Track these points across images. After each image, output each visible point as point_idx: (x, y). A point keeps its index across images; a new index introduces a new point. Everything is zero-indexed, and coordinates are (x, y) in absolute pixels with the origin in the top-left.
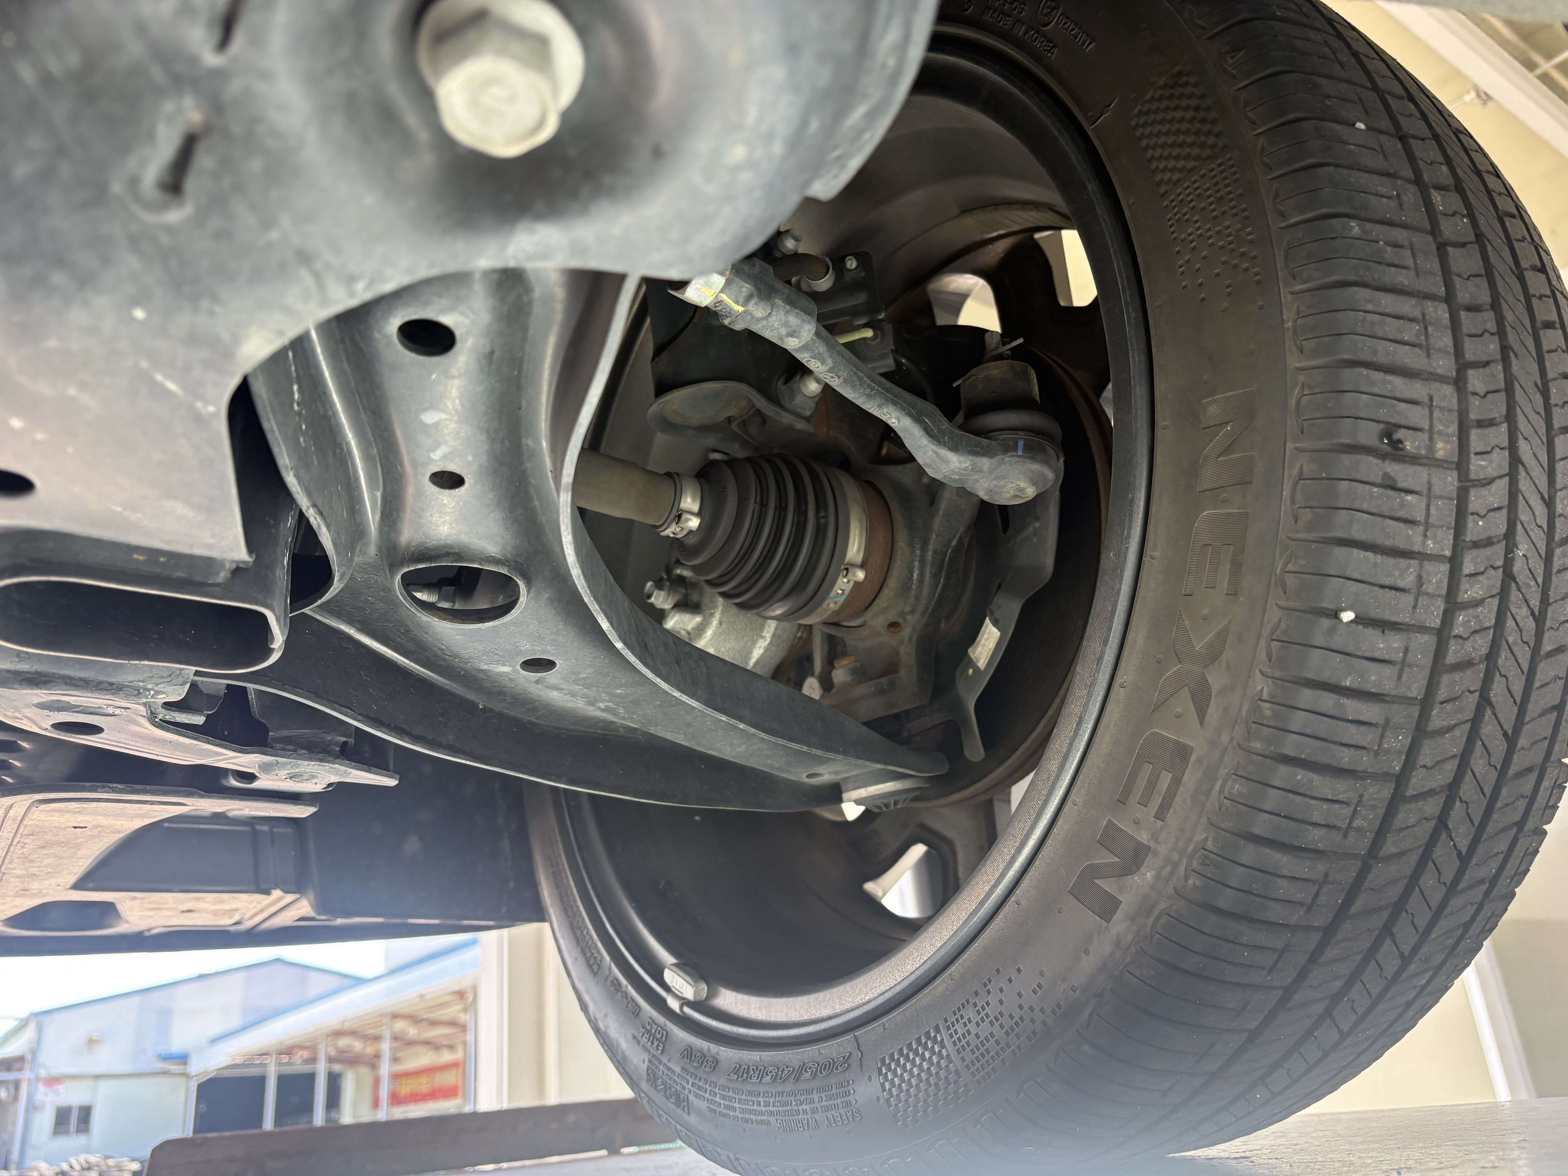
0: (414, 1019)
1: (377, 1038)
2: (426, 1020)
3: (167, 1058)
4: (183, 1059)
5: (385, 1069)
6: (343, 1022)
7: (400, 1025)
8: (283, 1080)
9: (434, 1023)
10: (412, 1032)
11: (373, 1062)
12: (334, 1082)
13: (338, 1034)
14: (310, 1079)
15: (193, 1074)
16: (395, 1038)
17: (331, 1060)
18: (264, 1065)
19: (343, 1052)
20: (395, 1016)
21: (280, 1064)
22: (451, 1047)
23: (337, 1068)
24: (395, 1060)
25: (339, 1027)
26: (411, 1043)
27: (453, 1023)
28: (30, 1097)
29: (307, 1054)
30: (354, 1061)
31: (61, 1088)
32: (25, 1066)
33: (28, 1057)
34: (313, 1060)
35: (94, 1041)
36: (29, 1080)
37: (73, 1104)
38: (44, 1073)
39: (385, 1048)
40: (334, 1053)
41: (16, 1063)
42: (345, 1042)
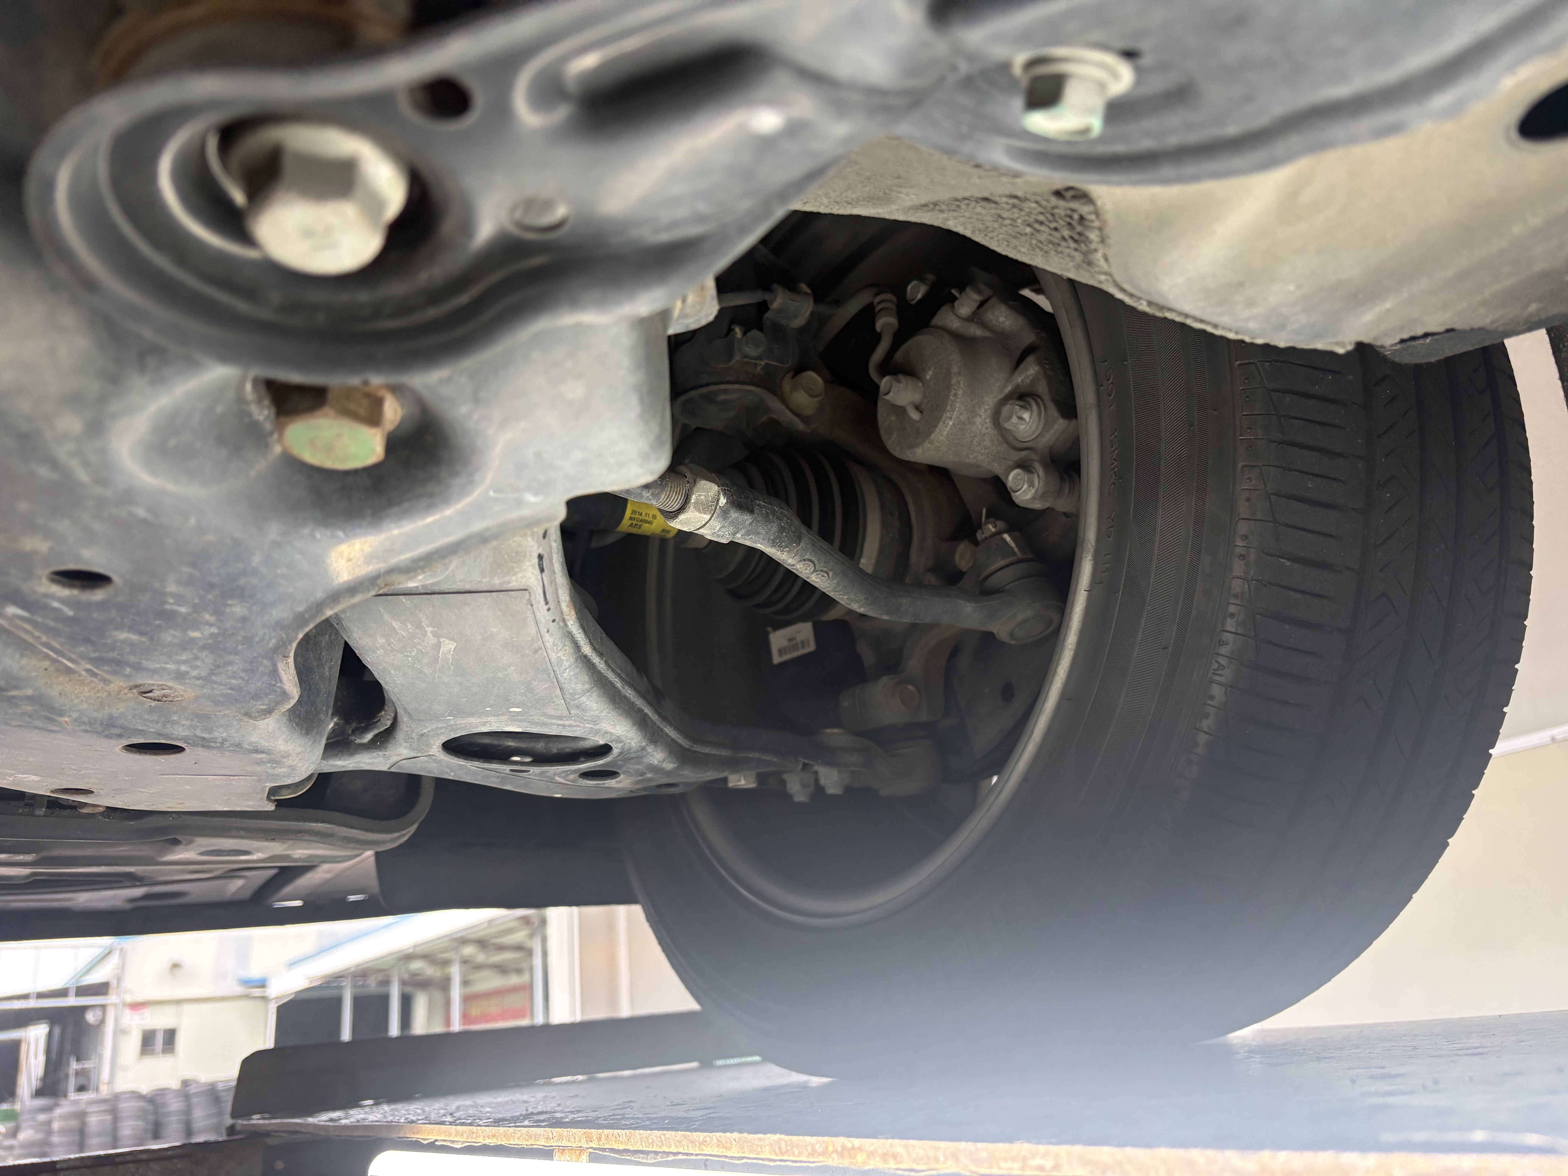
0: (482, 944)
1: (446, 963)
2: (493, 944)
3: (247, 983)
4: (262, 984)
5: (456, 992)
6: (412, 948)
7: (469, 950)
8: (359, 1002)
9: (501, 948)
10: (481, 958)
11: (444, 985)
12: (407, 1002)
13: (408, 957)
14: (382, 1001)
15: (272, 998)
16: (465, 962)
17: (403, 983)
18: (340, 988)
19: (414, 975)
20: (463, 941)
21: (355, 986)
22: (519, 971)
23: (408, 989)
24: (465, 983)
25: (410, 951)
26: (479, 967)
27: (519, 948)
28: (117, 1021)
29: (380, 977)
30: (425, 984)
31: (147, 1012)
32: (111, 991)
33: (114, 983)
34: (386, 983)
35: (176, 966)
36: (115, 1005)
37: (159, 1027)
38: (129, 999)
39: (455, 971)
40: (406, 976)
41: (101, 989)
42: (416, 965)
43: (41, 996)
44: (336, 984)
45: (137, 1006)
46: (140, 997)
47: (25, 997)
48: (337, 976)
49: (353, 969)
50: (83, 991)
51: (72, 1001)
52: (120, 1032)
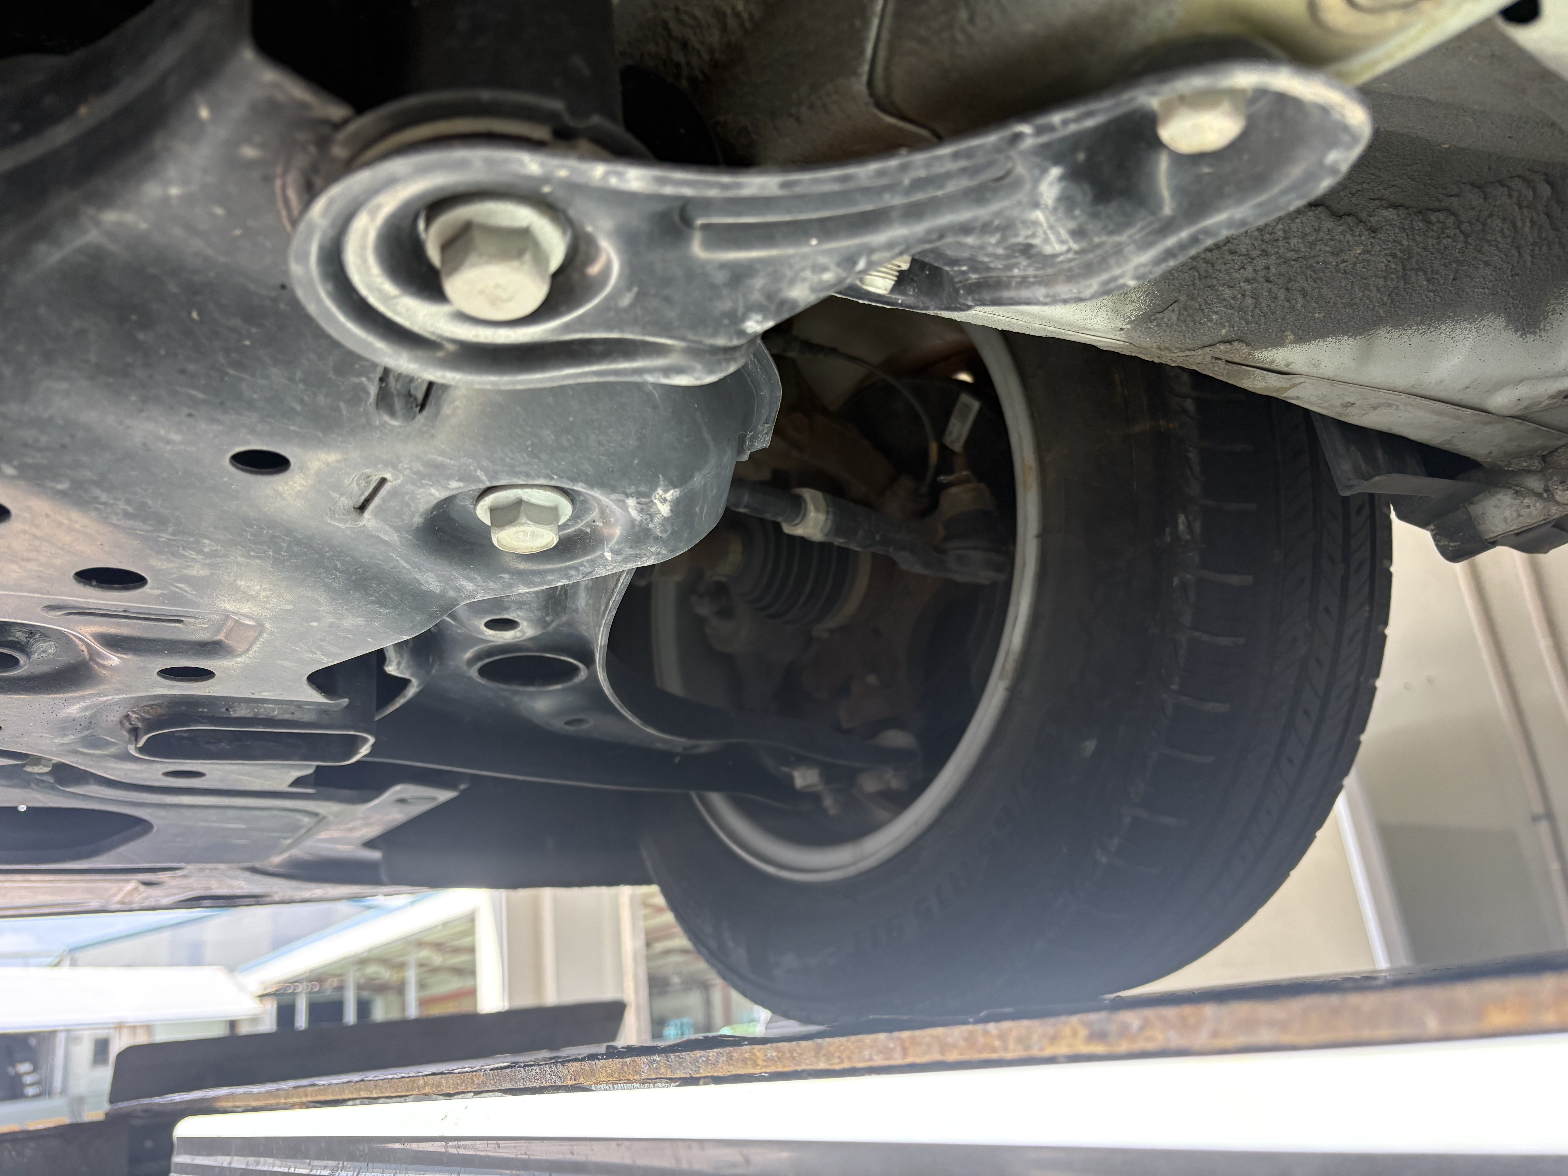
0: (438, 946)
1: (401, 966)
2: (449, 947)
5: (412, 995)
6: (370, 950)
7: (424, 954)
8: (314, 1008)
9: (457, 950)
10: (437, 959)
11: (400, 989)
12: (364, 1008)
13: (364, 961)
14: (337, 1007)
16: (421, 965)
17: (359, 987)
18: (294, 994)
19: (370, 979)
20: (420, 944)
21: (310, 993)
23: (366, 994)
24: (422, 986)
25: (365, 955)
26: (435, 970)
29: (335, 982)
30: (382, 988)
34: (341, 988)
39: (411, 975)
40: (362, 981)
42: (371, 970)
44: (291, 991)
48: (291, 981)
49: (307, 975)
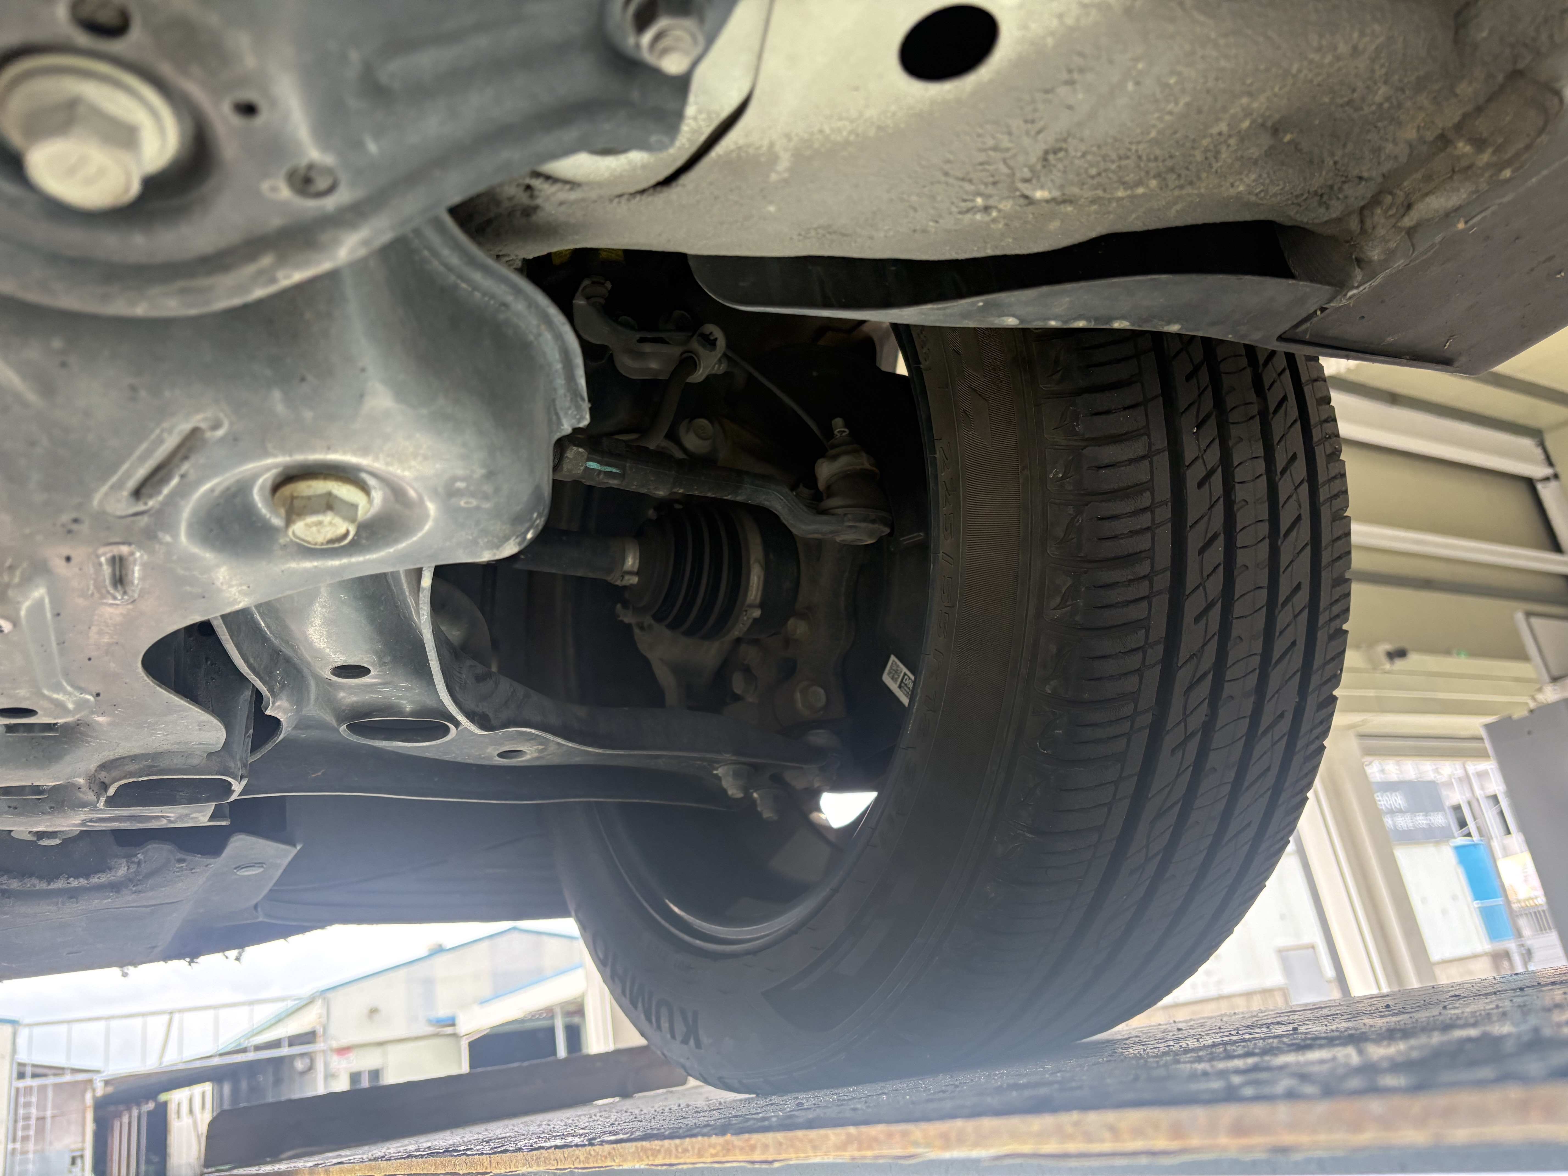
3: (437, 1022)
4: (452, 1022)
15: (463, 1035)
28: (326, 1065)
31: (352, 1056)
32: (318, 1039)
33: (320, 1031)
35: (373, 1011)
36: (324, 1051)
37: (362, 1069)
38: (335, 1044)
41: (309, 1037)
43: (258, 1048)
45: (343, 1051)
46: (345, 1042)
47: (244, 1050)
50: (293, 1041)
51: (285, 1051)
52: (330, 1076)
